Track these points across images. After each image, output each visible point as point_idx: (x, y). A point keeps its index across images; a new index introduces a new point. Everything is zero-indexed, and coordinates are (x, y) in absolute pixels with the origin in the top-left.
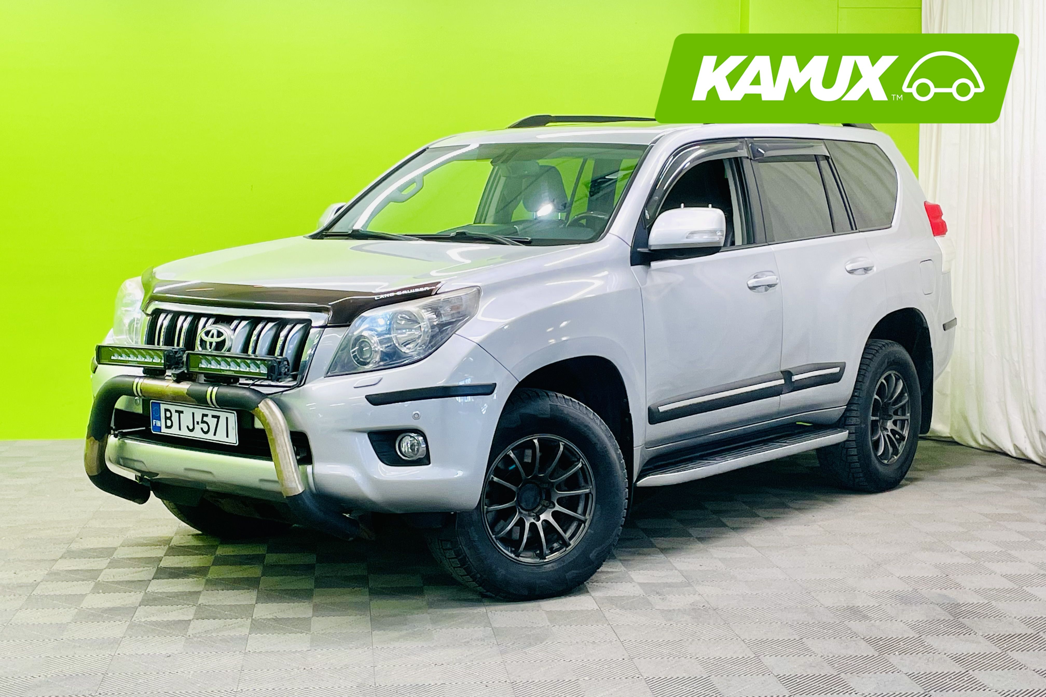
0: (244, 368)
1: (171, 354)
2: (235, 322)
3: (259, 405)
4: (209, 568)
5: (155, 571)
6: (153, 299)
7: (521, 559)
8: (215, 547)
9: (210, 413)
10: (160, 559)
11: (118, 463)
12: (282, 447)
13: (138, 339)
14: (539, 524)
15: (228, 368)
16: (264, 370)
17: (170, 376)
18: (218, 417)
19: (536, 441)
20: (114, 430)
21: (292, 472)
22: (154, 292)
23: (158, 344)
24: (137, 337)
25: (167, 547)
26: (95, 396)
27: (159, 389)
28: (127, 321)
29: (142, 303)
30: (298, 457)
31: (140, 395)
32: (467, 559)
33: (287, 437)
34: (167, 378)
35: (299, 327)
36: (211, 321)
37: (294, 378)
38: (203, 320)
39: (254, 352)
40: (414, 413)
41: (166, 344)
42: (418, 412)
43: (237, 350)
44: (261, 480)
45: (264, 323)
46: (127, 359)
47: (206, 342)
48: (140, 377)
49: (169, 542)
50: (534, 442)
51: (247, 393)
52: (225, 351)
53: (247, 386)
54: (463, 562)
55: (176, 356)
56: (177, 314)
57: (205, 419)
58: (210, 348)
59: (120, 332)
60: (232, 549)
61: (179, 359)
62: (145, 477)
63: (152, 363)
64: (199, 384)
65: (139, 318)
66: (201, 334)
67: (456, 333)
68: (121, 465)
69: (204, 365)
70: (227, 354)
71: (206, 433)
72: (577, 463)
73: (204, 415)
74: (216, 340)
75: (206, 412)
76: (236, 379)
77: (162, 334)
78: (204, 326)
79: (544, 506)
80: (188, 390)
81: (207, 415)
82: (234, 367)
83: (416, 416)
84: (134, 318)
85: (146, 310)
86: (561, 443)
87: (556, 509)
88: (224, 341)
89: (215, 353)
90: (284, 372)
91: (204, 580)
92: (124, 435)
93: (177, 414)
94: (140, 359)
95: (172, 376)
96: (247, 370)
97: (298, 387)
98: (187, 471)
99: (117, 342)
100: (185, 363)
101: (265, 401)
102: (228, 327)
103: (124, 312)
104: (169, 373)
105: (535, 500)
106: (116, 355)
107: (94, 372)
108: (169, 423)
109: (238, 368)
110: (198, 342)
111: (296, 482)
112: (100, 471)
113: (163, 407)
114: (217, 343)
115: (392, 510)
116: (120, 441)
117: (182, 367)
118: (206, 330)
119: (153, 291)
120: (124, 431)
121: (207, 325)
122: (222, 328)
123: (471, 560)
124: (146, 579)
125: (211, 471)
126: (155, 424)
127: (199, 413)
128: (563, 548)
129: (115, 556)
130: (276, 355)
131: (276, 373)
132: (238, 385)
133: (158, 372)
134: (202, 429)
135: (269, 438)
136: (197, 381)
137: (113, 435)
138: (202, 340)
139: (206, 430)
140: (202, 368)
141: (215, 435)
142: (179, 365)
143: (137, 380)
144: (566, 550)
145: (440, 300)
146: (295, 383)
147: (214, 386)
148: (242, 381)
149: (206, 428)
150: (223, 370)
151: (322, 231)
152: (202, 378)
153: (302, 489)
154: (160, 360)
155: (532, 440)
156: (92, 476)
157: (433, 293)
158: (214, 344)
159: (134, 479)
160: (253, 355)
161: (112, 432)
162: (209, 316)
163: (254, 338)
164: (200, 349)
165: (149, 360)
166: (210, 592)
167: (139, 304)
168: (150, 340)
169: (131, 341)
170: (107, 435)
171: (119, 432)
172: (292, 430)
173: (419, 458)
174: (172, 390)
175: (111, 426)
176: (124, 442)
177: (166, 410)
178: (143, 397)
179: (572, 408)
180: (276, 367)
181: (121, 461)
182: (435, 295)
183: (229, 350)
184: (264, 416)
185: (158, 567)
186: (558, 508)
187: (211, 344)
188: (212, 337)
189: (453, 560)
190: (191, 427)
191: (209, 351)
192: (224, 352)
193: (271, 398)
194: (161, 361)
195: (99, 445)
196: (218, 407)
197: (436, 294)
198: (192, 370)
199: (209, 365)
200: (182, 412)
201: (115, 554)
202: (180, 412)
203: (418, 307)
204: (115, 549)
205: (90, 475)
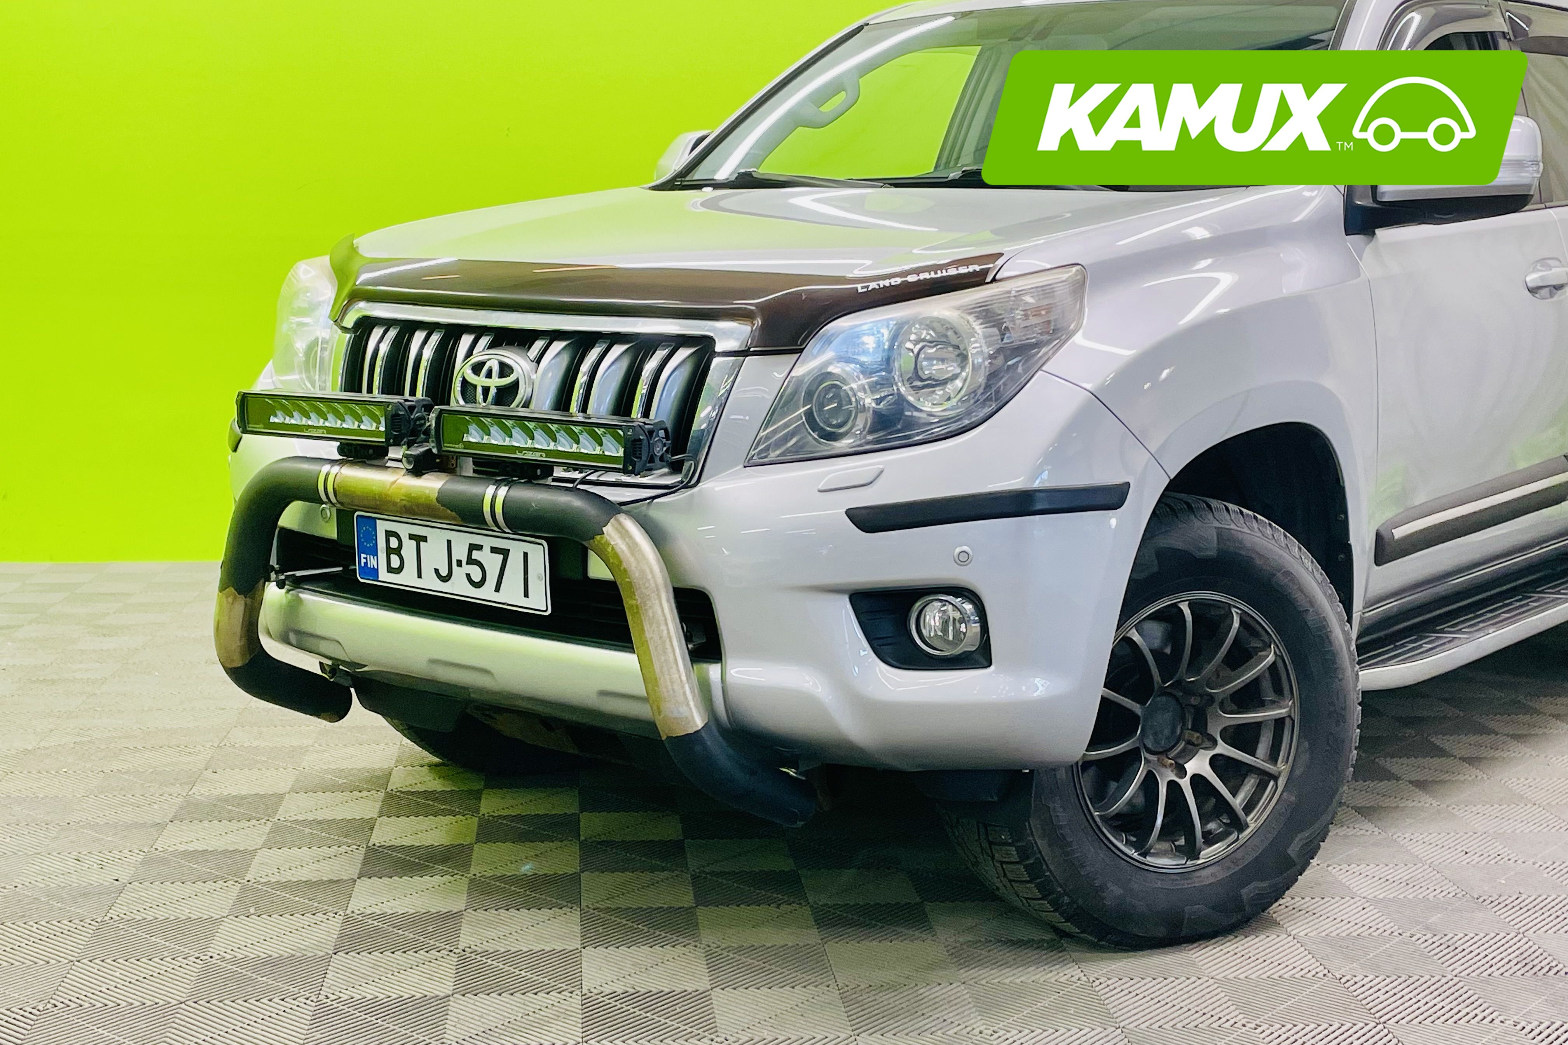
0: (565, 445)
1: (401, 413)
2: (539, 344)
3: (604, 529)
4: (470, 847)
5: (362, 857)
6: (356, 296)
7: (1149, 860)
8: (477, 795)
9: (488, 542)
10: (369, 825)
11: (285, 640)
12: (658, 627)
13: (325, 382)
14: (1185, 783)
15: (529, 444)
16: (615, 450)
17: (400, 461)
18: (505, 553)
19: (1185, 608)
20: (277, 573)
21: (681, 681)
22: (357, 283)
23: (370, 391)
24: (323, 378)
25: (382, 795)
26: (237, 500)
27: (376, 488)
28: (300, 346)
29: (333, 307)
30: (690, 646)
31: (334, 500)
32: (1044, 867)
33: (668, 601)
34: (389, 464)
35: (683, 353)
36: (484, 341)
37: (676, 468)
38: (466, 340)
39: (584, 409)
40: (958, 550)
41: (385, 390)
42: (965, 548)
43: (543, 404)
44: (603, 693)
45: (604, 346)
46: (304, 421)
47: (475, 387)
48: (333, 462)
49: (385, 781)
50: (1181, 611)
51: (576, 502)
52: (517, 406)
53: (571, 485)
54: (1036, 871)
55: (412, 417)
56: (409, 328)
57: (476, 555)
58: (485, 400)
59: (286, 367)
60: (511, 802)
61: (418, 423)
62: (341, 667)
63: (359, 432)
64: (463, 480)
65: (327, 337)
66: (462, 369)
67: (1044, 368)
68: (292, 645)
69: (473, 436)
70: (523, 412)
71: (478, 585)
72: (1263, 653)
73: (473, 547)
74: (495, 382)
75: (477, 540)
76: (547, 469)
77: (377, 370)
78: (469, 353)
79: (1189, 743)
80: (439, 493)
81: (479, 548)
82: (541, 442)
83: (963, 557)
84: (317, 339)
85: (342, 320)
86: (1234, 610)
87: (1218, 750)
88: (515, 385)
89: (494, 410)
90: (659, 454)
91: (465, 881)
92: (298, 583)
93: (414, 543)
94: (332, 422)
95: (404, 460)
96: (575, 448)
97: (687, 487)
98: (434, 666)
99: (280, 386)
100: (433, 432)
101: (616, 519)
102: (524, 354)
103: (294, 326)
104: (395, 453)
105: (1173, 731)
106: (279, 413)
107: (235, 450)
108: (395, 562)
109: (552, 444)
110: (457, 387)
111: (688, 705)
112: (248, 657)
113: (382, 527)
114: (499, 389)
115: (896, 764)
116: (289, 596)
117: (427, 441)
118: (474, 359)
119: (356, 280)
120: (299, 573)
121: (475, 352)
122: (510, 356)
123: (1052, 867)
124: (345, 878)
125: (488, 668)
126: (366, 563)
127: (461, 542)
128: (1230, 834)
129: (281, 814)
130: (633, 415)
131: (644, 458)
132: (549, 481)
133: (371, 451)
134: (468, 576)
135: (627, 602)
136: (458, 474)
137: (275, 583)
138: (465, 383)
139: (477, 578)
140: (469, 444)
141: (497, 590)
142: (418, 436)
143: (326, 468)
144: (1238, 838)
145: (1009, 292)
146: (677, 478)
147: (498, 484)
148: (558, 472)
149: (477, 577)
150: (520, 449)
151: (674, 179)
152: (468, 467)
153: (703, 721)
154: (375, 425)
155: (1175, 605)
156: (231, 669)
157: (989, 279)
158: (493, 392)
159: (319, 672)
160: (581, 414)
161: (273, 575)
162: (479, 331)
163: (582, 379)
164: (462, 402)
165: (350, 424)
166: (481, 913)
167: (325, 310)
168: (352, 381)
169: (309, 386)
170: (261, 582)
171: (287, 576)
172: (676, 586)
173: (965, 652)
174: (403, 491)
175: (271, 563)
176: (298, 597)
177: (389, 534)
178: (338, 505)
179: (1259, 535)
180: (645, 442)
181: (292, 637)
182: (991, 282)
183: (526, 405)
184: (616, 555)
185: (367, 847)
186: (1223, 748)
187: (486, 390)
188: (489, 375)
189: (1012, 867)
190: (444, 572)
191: (481, 406)
192: (516, 408)
193: (627, 513)
194: (377, 428)
195: (246, 604)
196: (508, 530)
197: (994, 280)
198: (447, 447)
199: (486, 437)
200: (425, 539)
201: (281, 810)
202: (419, 539)
203: (958, 308)
204: (281, 796)
205: (229, 666)
